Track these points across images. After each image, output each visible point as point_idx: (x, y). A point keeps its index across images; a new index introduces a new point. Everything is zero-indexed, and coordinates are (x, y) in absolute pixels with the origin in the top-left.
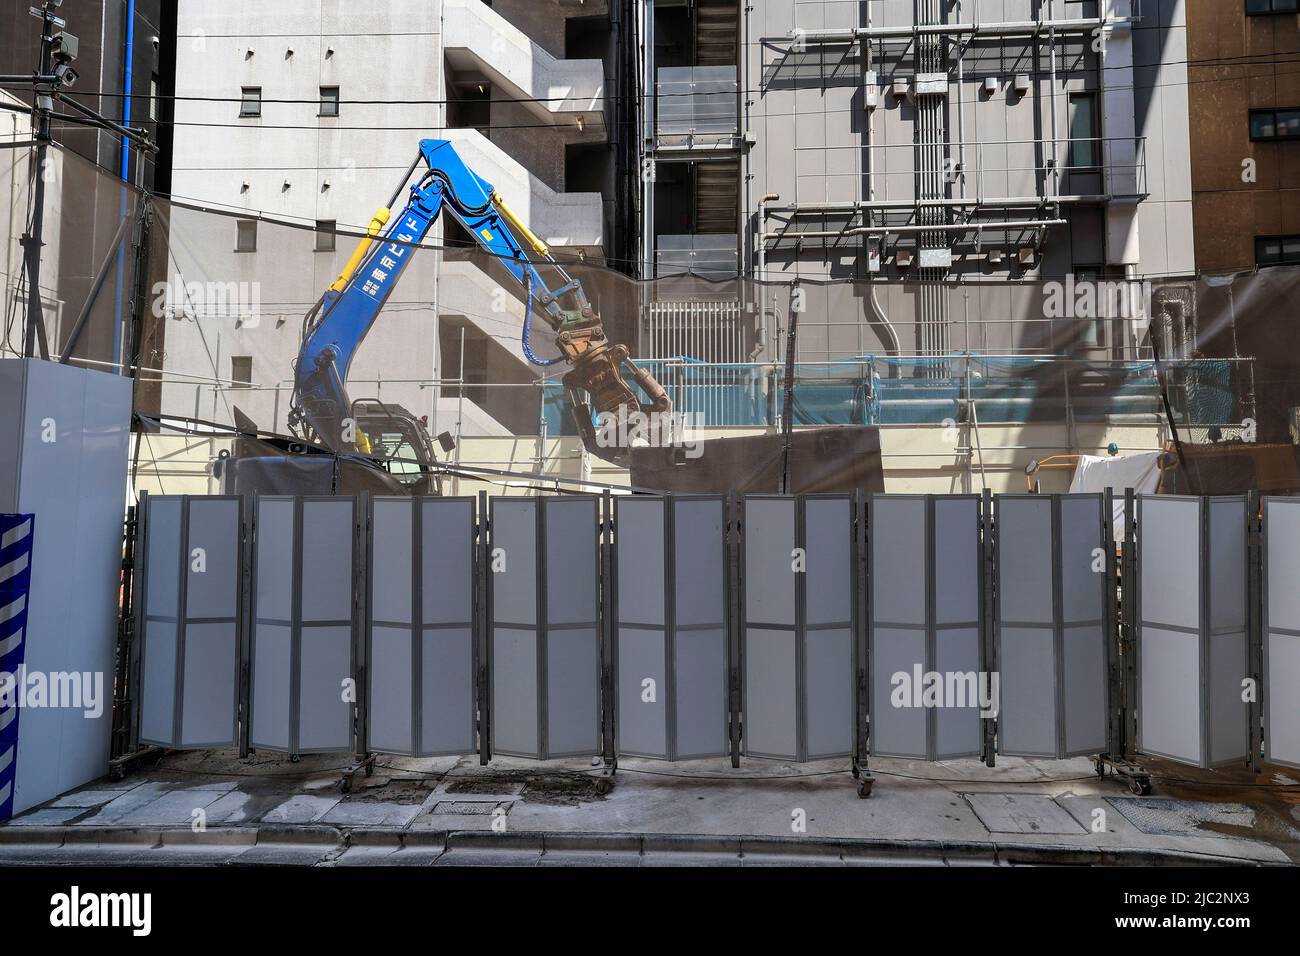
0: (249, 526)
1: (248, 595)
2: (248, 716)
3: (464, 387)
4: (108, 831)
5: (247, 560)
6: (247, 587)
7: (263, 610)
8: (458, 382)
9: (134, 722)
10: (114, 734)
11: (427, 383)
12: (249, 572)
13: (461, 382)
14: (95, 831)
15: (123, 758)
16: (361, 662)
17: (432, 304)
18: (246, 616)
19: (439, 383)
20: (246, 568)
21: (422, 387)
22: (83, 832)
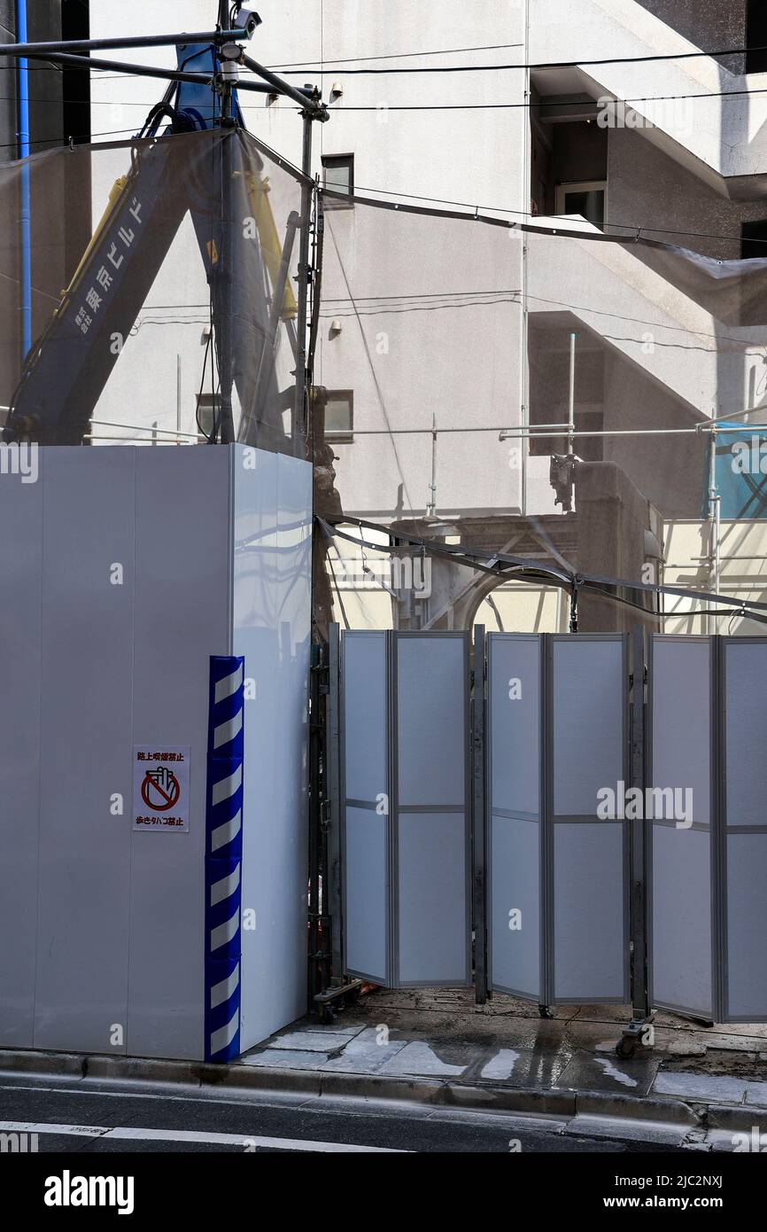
0: (478, 675)
1: (479, 774)
2: (485, 946)
3: (577, 439)
4: (376, 1082)
5: (478, 724)
6: (478, 764)
7: (500, 797)
8: (566, 430)
9: (336, 946)
10: (310, 959)
11: (509, 433)
12: (481, 741)
13: (570, 429)
14: (359, 1081)
15: (330, 993)
16: (638, 876)
17: (516, 293)
18: (478, 802)
19: (527, 433)
20: (477, 735)
21: (502, 439)
22: (344, 1080)
